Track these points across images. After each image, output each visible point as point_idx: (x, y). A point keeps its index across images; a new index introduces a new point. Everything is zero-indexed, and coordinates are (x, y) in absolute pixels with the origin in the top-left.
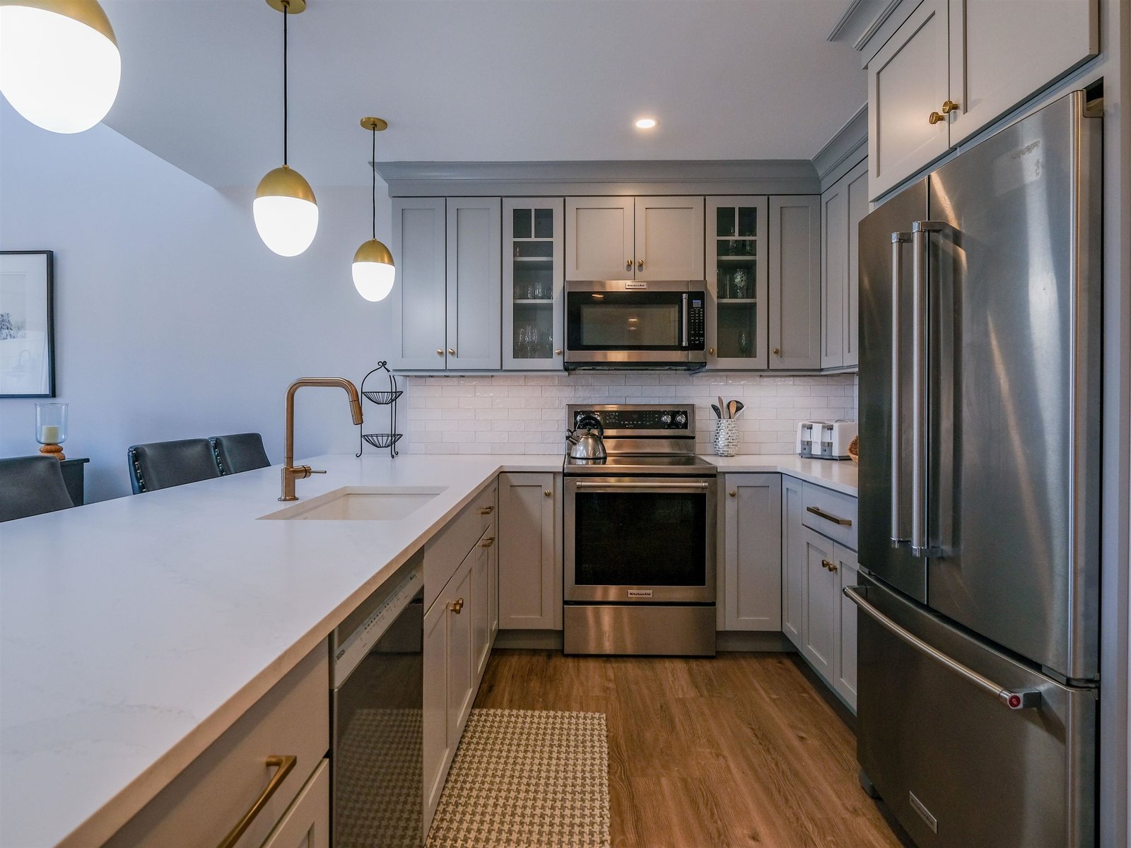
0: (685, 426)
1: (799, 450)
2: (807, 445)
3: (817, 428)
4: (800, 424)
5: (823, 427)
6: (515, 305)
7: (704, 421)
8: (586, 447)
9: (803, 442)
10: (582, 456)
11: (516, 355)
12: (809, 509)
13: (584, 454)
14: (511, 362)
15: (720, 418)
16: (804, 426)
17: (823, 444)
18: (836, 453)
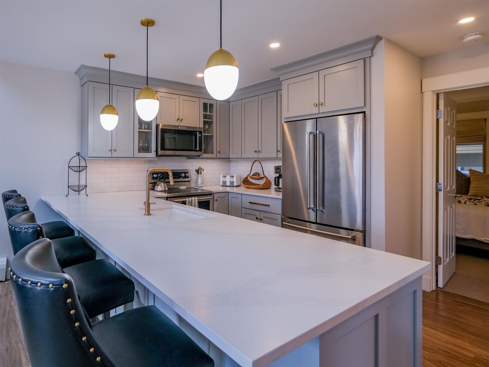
0: (188, 177)
1: (221, 184)
2: (225, 182)
3: (228, 177)
4: (222, 176)
5: (230, 176)
6: (139, 132)
7: (193, 175)
8: (161, 187)
9: (223, 181)
10: (160, 190)
11: (139, 151)
12: (249, 203)
13: (161, 189)
14: (137, 155)
15: (198, 174)
16: (223, 176)
17: (230, 182)
18: (235, 184)
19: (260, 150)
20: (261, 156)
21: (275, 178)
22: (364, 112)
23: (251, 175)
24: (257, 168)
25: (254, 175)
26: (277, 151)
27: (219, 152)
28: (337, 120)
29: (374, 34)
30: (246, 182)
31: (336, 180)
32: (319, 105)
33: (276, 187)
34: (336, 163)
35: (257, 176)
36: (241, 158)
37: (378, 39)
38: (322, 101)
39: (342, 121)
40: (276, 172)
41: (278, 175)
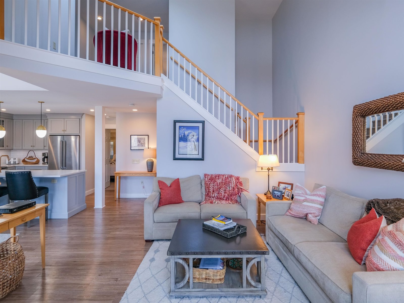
1: (7, 163)
2: (9, 162)
3: (12, 159)
5: (14, 159)
17: (14, 162)
18: (17, 163)
19: (34, 145)
20: (34, 148)
21: (43, 158)
22: (79, 135)
23: (28, 157)
24: (31, 154)
25: (29, 157)
26: (44, 146)
27: (7, 146)
28: (71, 137)
29: (82, 113)
30: (24, 161)
31: (71, 157)
32: (64, 131)
33: (43, 162)
34: (70, 152)
35: (31, 158)
36: (22, 149)
37: (83, 114)
38: (65, 129)
39: (73, 138)
40: (43, 156)
41: (44, 157)
